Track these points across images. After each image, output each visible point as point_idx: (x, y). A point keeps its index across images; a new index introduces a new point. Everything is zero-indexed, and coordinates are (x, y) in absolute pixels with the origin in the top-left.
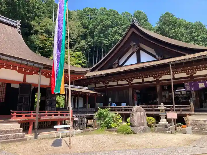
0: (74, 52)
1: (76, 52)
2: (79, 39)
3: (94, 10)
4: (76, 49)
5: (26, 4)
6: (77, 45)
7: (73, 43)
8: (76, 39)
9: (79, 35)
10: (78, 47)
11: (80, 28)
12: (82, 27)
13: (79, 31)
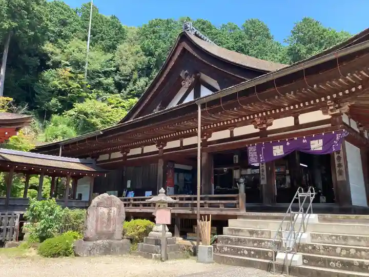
0: (125, 99)
1: (129, 100)
2: (135, 76)
3: (168, 22)
4: (129, 94)
5: (26, 15)
6: (131, 87)
7: (123, 82)
8: (129, 76)
9: (137, 68)
10: (132, 91)
11: (139, 55)
12: (144, 53)
13: (136, 61)
